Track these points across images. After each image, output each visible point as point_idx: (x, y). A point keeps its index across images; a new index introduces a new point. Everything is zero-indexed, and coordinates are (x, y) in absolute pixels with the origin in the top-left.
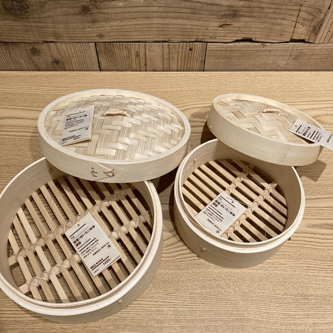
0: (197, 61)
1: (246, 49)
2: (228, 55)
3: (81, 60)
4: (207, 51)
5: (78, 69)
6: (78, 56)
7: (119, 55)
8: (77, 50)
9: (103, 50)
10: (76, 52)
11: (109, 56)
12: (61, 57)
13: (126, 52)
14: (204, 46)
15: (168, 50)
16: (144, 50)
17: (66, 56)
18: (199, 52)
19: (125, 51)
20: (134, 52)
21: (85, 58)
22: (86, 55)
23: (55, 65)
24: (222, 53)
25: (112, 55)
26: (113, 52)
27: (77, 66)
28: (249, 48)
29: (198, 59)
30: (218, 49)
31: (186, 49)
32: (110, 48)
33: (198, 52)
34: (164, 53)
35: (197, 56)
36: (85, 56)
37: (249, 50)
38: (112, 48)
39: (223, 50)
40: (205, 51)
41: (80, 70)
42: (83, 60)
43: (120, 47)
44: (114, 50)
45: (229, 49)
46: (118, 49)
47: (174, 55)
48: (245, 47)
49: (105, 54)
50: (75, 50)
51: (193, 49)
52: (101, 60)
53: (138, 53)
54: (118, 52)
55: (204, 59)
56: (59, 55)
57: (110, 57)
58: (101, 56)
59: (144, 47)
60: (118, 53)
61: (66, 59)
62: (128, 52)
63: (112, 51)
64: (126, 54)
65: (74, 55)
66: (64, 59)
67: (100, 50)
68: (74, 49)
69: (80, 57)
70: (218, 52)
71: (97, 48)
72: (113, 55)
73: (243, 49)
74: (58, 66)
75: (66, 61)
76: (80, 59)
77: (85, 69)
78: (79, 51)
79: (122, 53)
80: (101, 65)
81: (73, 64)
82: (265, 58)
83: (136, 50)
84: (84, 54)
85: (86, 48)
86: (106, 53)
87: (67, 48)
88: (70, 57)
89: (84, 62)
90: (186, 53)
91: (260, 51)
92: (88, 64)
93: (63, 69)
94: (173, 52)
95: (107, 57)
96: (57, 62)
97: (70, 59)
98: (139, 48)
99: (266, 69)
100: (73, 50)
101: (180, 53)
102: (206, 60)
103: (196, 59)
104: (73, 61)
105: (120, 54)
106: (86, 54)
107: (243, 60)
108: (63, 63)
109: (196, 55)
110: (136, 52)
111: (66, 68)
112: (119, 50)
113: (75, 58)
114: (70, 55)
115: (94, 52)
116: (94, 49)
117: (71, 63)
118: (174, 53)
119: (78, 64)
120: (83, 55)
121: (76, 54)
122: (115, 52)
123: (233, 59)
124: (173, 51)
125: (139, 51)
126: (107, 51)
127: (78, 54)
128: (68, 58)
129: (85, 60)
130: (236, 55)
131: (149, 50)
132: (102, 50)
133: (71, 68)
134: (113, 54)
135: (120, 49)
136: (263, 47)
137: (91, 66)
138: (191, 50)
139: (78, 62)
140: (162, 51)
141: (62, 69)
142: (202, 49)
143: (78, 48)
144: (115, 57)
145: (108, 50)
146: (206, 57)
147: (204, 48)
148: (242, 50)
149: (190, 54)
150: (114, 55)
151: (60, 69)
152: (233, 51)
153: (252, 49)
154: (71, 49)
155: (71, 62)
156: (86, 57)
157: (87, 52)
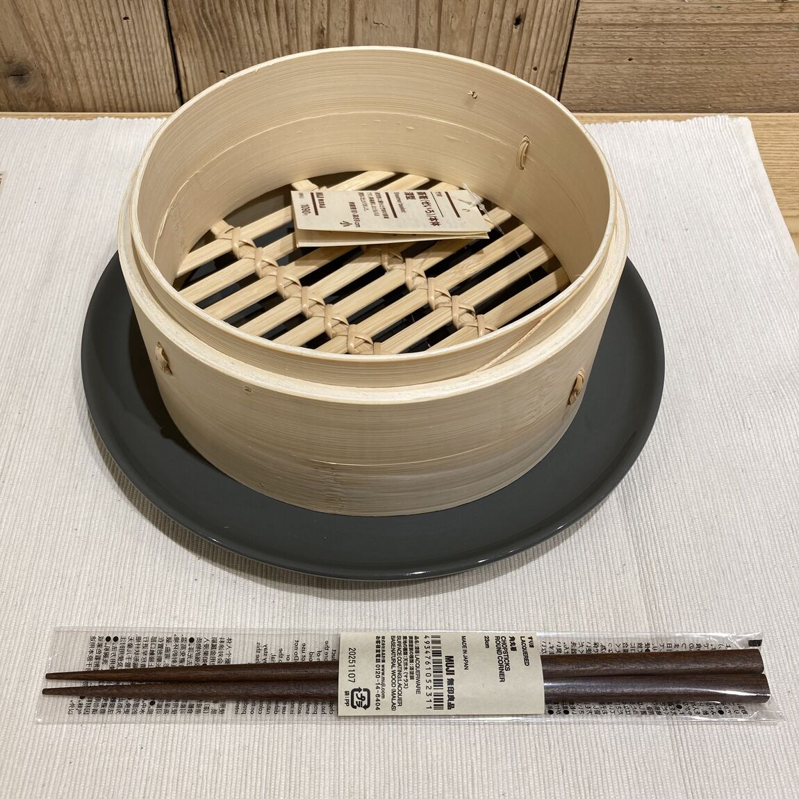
0: (535, 69)
1: (716, 19)
2: (648, 44)
3: (111, 64)
4: (576, 27)
5: (99, 104)
6: (100, 44)
7: (252, 42)
8: (94, 22)
9: (195, 22)
10: (92, 27)
11: (214, 48)
12: (35, 51)
13: (279, 27)
14: (567, 7)
15: (434, 22)
16: (347, 21)
17: (51, 45)
18: (549, 30)
19: (274, 27)
20: (309, 28)
21: (124, 55)
22: (129, 44)
23: (11, 84)
24: (628, 37)
25: (229, 44)
26: (229, 31)
27: (96, 90)
28: (729, 16)
29: (539, 62)
30: (619, 18)
31: (502, 17)
32: (219, 11)
33: (542, 34)
34: (421, 36)
35: (539, 47)
36: (123, 48)
37: (726, 25)
38: (228, 12)
39: (636, 25)
40: (569, 26)
41: (107, 109)
42: (119, 64)
43: (256, 9)
44: (234, 18)
45: (657, 19)
46: (250, 16)
47: (454, 45)
48: (715, 10)
49: (200, 37)
50: (86, 18)
51: (527, 19)
52: (187, 65)
53: (325, 32)
54: (249, 30)
55: (561, 63)
56: (23, 42)
57: (221, 51)
58: (184, 45)
59: (347, 7)
60: (250, 35)
61: (52, 60)
62: (288, 31)
63: (227, 24)
64: (281, 39)
65: (83, 40)
66: (47, 60)
67: (181, 22)
68: (80, 12)
69: (105, 50)
70: (617, 31)
71: (172, 12)
72: (231, 43)
73: (708, 19)
74: (25, 91)
75: (54, 66)
76: (107, 60)
77: (127, 102)
78: (102, 25)
79: (266, 34)
80: (184, 86)
81: (82, 81)
82: (780, 59)
83: (317, 22)
84: (120, 38)
85: (127, 10)
86: (205, 32)
87: (53, 6)
88: (66, 51)
89: (121, 75)
90: (499, 37)
91: (767, 29)
92: (137, 81)
93: (45, 105)
94: (452, 32)
95: (208, 53)
96: (20, 73)
97: (69, 59)
98: (329, 13)
100: (77, 18)
101: (479, 36)
102: (569, 66)
103: (536, 60)
104: (79, 70)
105: (257, 37)
106: (127, 36)
107: (701, 68)
108: (44, 76)
109: (537, 43)
110: (315, 28)
111: (53, 99)
112: (254, 20)
113: (86, 54)
114: (69, 39)
115: (160, 28)
116: (157, 13)
117: (75, 79)
118: (457, 35)
119: (101, 81)
120: (118, 42)
121: (91, 37)
122: (237, 30)
123: (667, 64)
124: (454, 26)
125: (328, 24)
126: (210, 26)
127: (98, 39)
128: (61, 56)
129: (126, 63)
130: (678, 44)
131: (366, 19)
132: (191, 19)
133: (75, 101)
134: (231, 39)
135: (257, 15)
136: (782, 10)
137: (149, 90)
138: (518, 21)
139: (100, 74)
140: (413, 23)
141: (40, 104)
142: (559, 18)
143: (98, 12)
144: (237, 50)
145: (213, 20)
146: (571, 52)
147: (566, 14)
148: (705, 25)
149: (515, 38)
150: (235, 41)
151: (33, 105)
152: (671, 29)
153: (739, 19)
154: (70, 14)
155: (74, 73)
156: (131, 50)
157: (132, 31)
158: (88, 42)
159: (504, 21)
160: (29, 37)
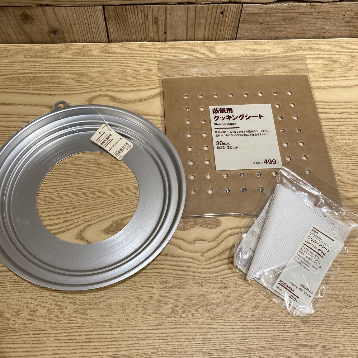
0: (228, 27)
1: (289, 11)
2: (267, 19)
3: (85, 29)
4: (242, 14)
5: (81, 40)
6: (82, 23)
7: (132, 21)
8: (80, 16)
9: (114, 16)
10: (79, 18)
11: (120, 23)
12: (60, 25)
13: (142, 17)
14: (238, 9)
15: (194, 14)
16: (164, 14)
17: (66, 23)
18: (233, 16)
19: (140, 17)
20: (151, 17)
21: (90, 26)
22: (92, 23)
23: (52, 35)
24: (260, 17)
25: (125, 22)
26: (125, 18)
27: (80, 36)
28: (294, 10)
29: (229, 25)
30: (256, 12)
31: (216, 12)
32: (122, 12)
33: (230, 16)
34: (189, 18)
35: (229, 20)
36: (89, 24)
37: (293, 13)
38: (125, 13)
39: (262, 13)
40: (239, 14)
41: (84, 42)
42: (88, 29)
43: (134, 12)
44: (127, 14)
45: (269, 12)
46: (132, 13)
47: (200, 21)
48: (289, 9)
49: (115, 20)
50: (78, 16)
51: (225, 12)
52: (110, 28)
53: (157, 18)
54: (131, 17)
55: (237, 25)
56: (57, 23)
57: (122, 24)
58: (110, 22)
59: (164, 10)
60: (132, 19)
61: (66, 28)
62: (145, 17)
63: (124, 16)
64: (142, 20)
65: (76, 22)
66: (64, 28)
67: (109, 16)
68: (76, 14)
69: (83, 24)
70: (256, 15)
71: (106, 13)
72: (125, 21)
73: (286, 11)
74: (56, 37)
75: (66, 30)
76: (84, 27)
77: (90, 40)
78: (83, 17)
79: (137, 18)
80: (109, 34)
81: (75, 34)
82: (312, 22)
83: (154, 15)
84: (89, 21)
85: (92, 13)
86: (117, 18)
87: (67, 13)
88: (71, 25)
89: (88, 32)
90: (215, 18)
91: (307, 14)
92: (94, 33)
93: (63, 41)
94: (200, 17)
95: (118, 25)
96: (55, 32)
97: (72, 27)
98: (158, 12)
99: (312, 36)
100: (75, 16)
101: (209, 18)
102: (240, 26)
103: (228, 24)
104: (75, 30)
105: (134, 19)
106: (91, 20)
107: (285, 26)
108: (63, 32)
109: (228, 19)
110: (154, 17)
111: (66, 39)
112: (133, 15)
113: (77, 26)
114: (72, 22)
115: (102, 18)
116: (101, 14)
117: (73, 33)
118: (201, 17)
119: (82, 33)
120: (88, 22)
121: (79, 21)
122: (127, 18)
123: (273, 24)
124: (200, 15)
125: (158, 15)
126: (118, 17)
127: (81, 21)
128: (69, 27)
129: (90, 28)
130: (277, 19)
131: (171, 14)
132: (112, 15)
133: (73, 39)
134: (125, 20)
135: (134, 13)
136: (312, 8)
137: (98, 36)
138: (222, 13)
139: (82, 32)
140: (186, 15)
141: (61, 40)
142: (236, 12)
143: (82, 14)
144: (127, 23)
145: (120, 15)
146: (240, 22)
147: (238, 10)
148: (286, 13)
149: (221, 18)
150: (127, 21)
151: (59, 41)
152: (274, 14)
153: (297, 11)
154: (73, 14)
155: (73, 31)
156: (92, 24)
157: (93, 19)
158: (78, 22)
159: (217, 13)
160: (59, 21)
